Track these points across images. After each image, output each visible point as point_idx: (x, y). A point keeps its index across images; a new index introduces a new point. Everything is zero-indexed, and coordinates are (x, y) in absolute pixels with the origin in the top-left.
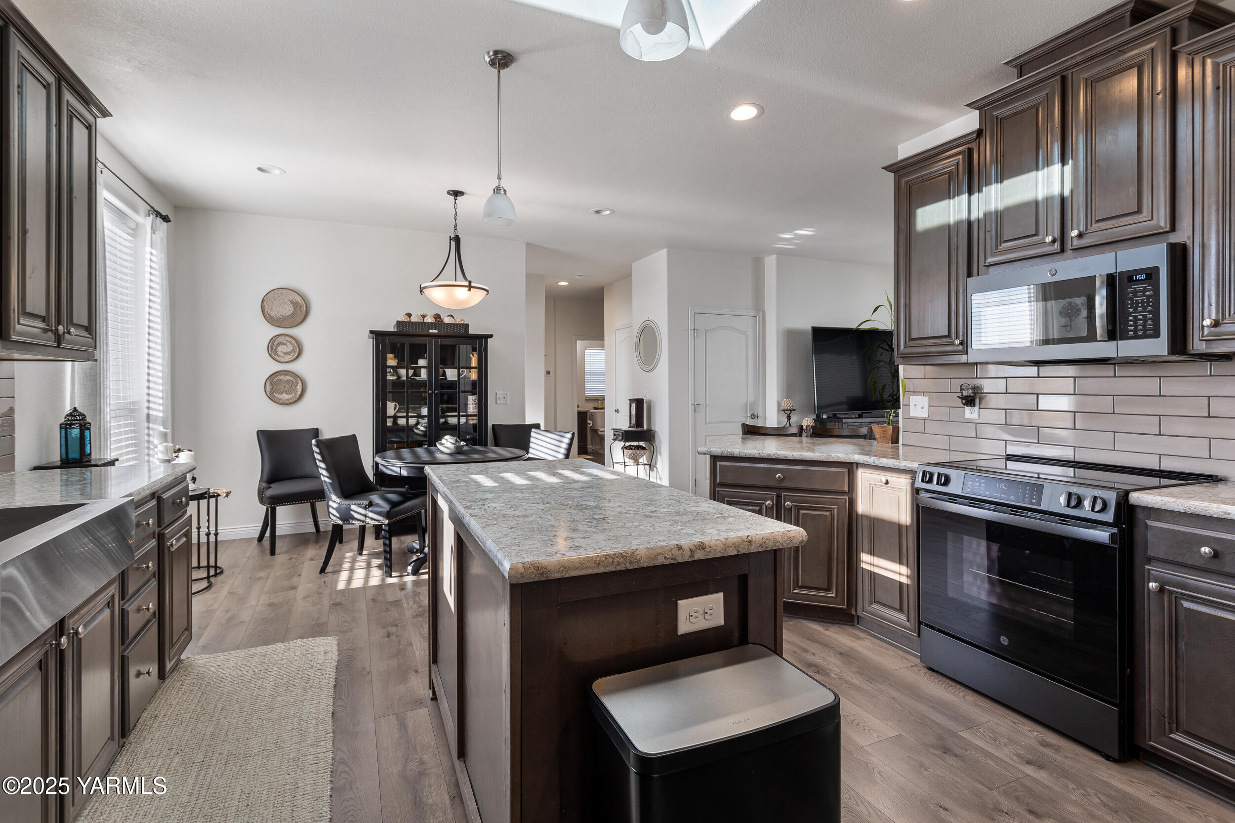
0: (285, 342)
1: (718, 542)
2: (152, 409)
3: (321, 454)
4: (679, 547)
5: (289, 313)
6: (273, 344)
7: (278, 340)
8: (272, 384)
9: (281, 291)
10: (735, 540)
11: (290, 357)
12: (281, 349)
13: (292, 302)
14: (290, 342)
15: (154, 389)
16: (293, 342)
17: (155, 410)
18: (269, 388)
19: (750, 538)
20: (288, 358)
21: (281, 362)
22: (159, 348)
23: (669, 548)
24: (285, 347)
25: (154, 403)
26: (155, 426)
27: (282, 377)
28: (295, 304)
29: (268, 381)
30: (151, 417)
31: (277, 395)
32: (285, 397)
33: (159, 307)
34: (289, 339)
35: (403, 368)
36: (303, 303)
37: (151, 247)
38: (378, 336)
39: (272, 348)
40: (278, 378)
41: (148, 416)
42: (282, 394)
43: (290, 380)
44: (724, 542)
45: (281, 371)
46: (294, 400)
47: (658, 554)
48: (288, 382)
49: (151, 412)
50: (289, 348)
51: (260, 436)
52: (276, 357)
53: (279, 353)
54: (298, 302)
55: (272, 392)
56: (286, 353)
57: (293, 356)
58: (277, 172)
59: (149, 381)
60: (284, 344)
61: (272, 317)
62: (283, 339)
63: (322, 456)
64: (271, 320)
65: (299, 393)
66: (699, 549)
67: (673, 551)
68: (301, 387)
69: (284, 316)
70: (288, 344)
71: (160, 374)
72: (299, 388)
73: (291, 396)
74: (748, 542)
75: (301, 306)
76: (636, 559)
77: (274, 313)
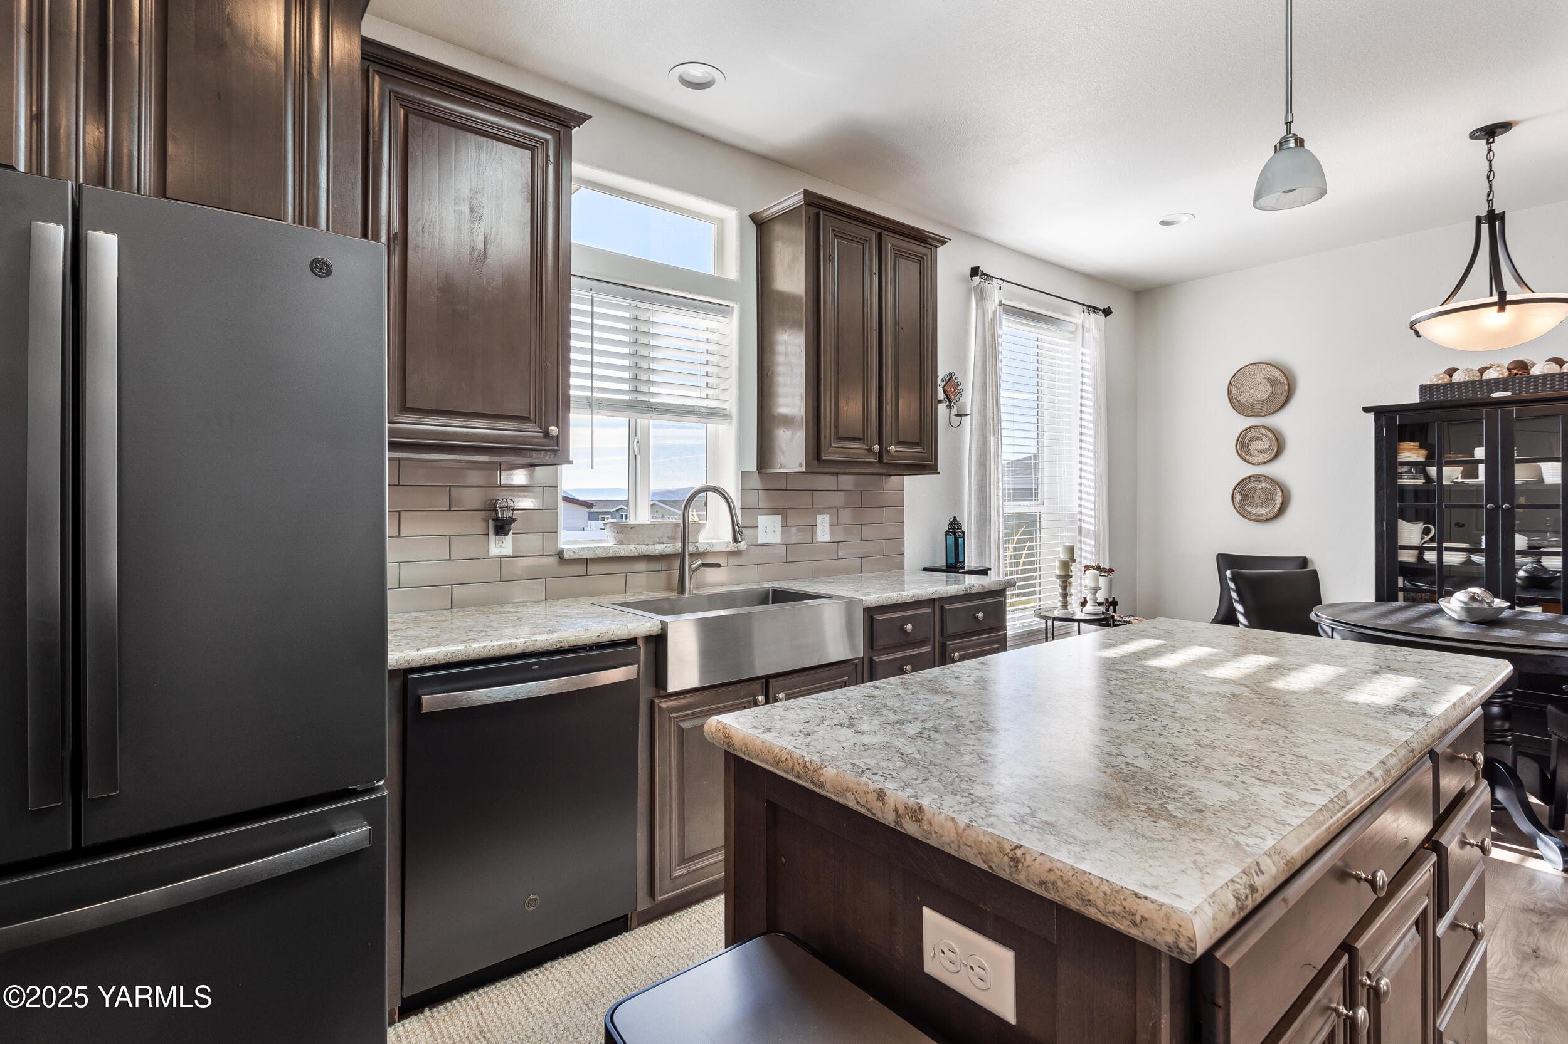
0: (1260, 436)
1: (950, 824)
2: (1084, 522)
3: (1238, 591)
4: (881, 795)
5: (1265, 396)
6: (1243, 440)
7: (1250, 435)
8: (1243, 494)
9: (1253, 367)
10: (986, 839)
11: (1266, 456)
12: (1255, 446)
13: (1269, 380)
14: (1267, 436)
15: (1086, 500)
16: (1270, 435)
17: (1087, 523)
18: (1238, 498)
19: (1019, 852)
20: (1264, 458)
21: (1254, 464)
22: (1092, 455)
23: (865, 789)
24: (1261, 442)
25: (1086, 515)
26: (1087, 541)
27: (1255, 484)
28: (1273, 382)
29: (1237, 490)
30: (1083, 530)
31: (1249, 509)
32: (1260, 511)
33: (1091, 411)
34: (1265, 432)
35: (1432, 465)
36: (1283, 379)
37: (1083, 346)
38: (1383, 415)
39: (1243, 445)
40: (1251, 485)
41: (1080, 528)
42: (1256, 507)
43: (1266, 488)
44: (960, 831)
45: (1253, 476)
46: (1270, 516)
47: (847, 790)
48: (1264, 490)
49: (1083, 525)
50: (1266, 443)
51: (1221, 562)
52: (1247, 457)
53: (1252, 452)
54: (1276, 378)
55: (1242, 504)
56: (1262, 452)
57: (1270, 454)
58: (1185, 219)
59: (1081, 491)
60: (1258, 439)
61: (1242, 405)
62: (1257, 433)
63: (1238, 595)
64: (1239, 407)
65: (1278, 506)
66: (911, 818)
67: (869, 797)
68: (1281, 498)
69: (1258, 401)
70: (1264, 438)
71: (1092, 484)
72: (1279, 498)
73: (1268, 510)
74: (1012, 859)
75: (1282, 384)
76: (818, 780)
77: (1246, 397)
